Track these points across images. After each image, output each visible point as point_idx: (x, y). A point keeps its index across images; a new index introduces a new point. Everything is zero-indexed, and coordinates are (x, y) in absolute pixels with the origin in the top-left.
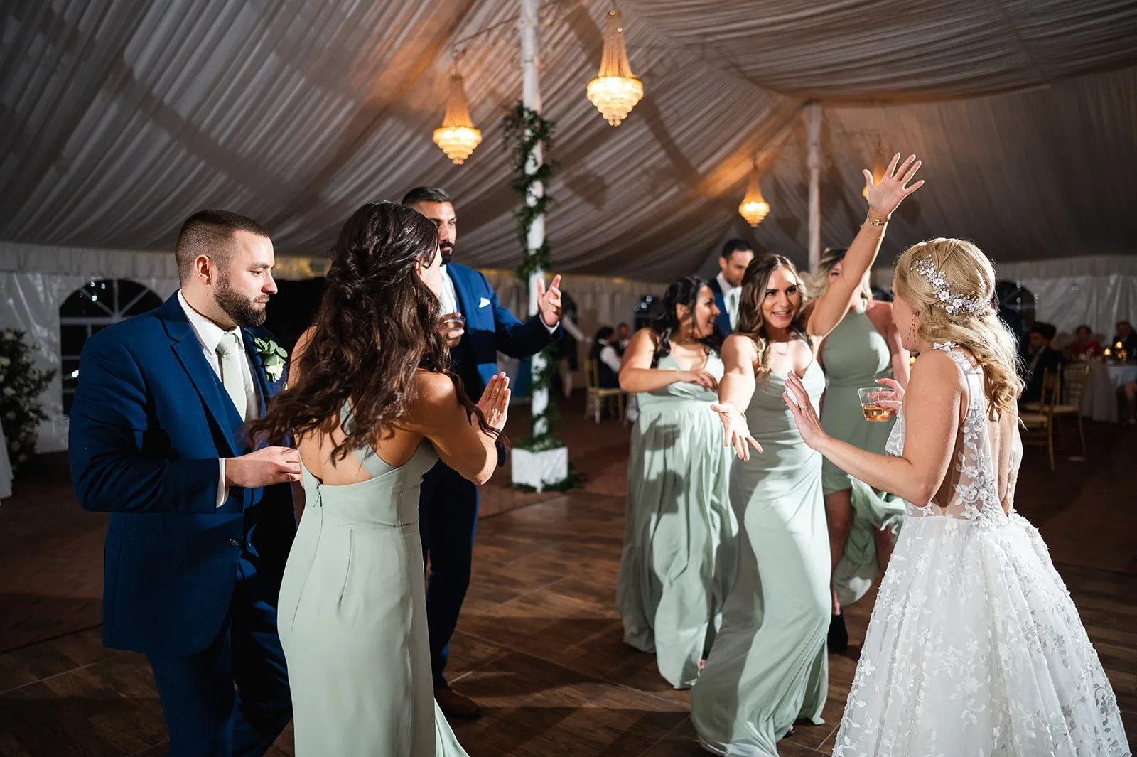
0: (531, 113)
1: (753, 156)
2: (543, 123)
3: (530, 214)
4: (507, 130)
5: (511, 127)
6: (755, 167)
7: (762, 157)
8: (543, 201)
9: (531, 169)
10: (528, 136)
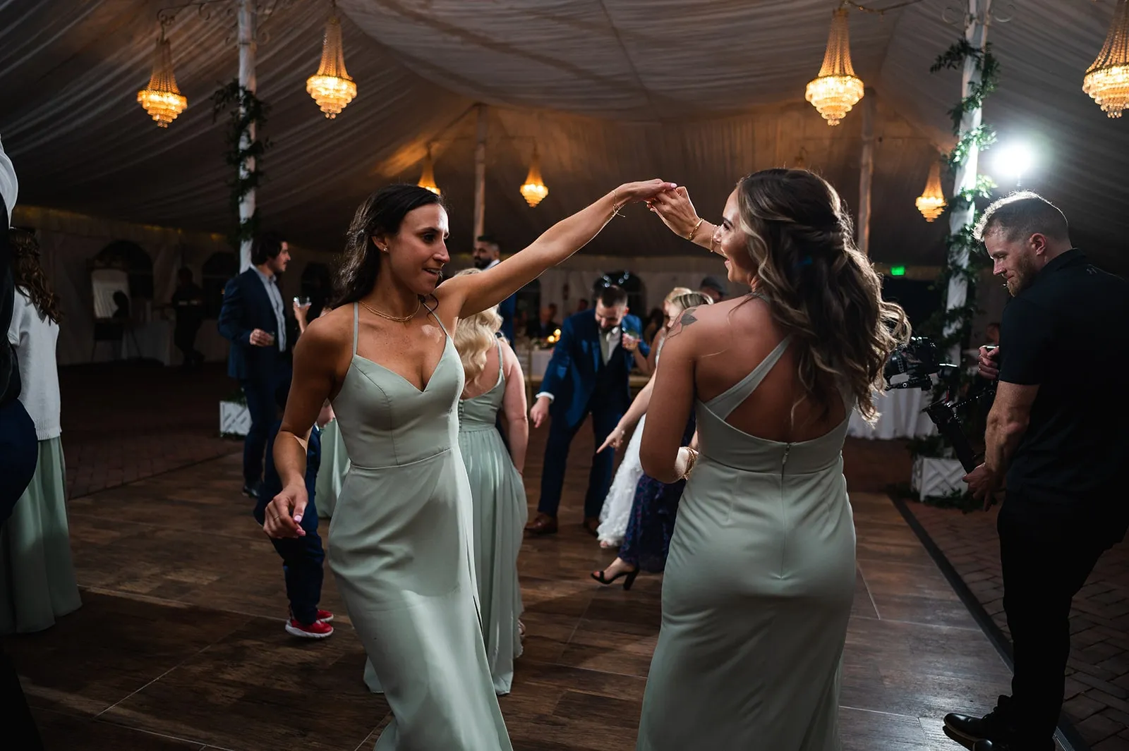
0: (246, 92)
1: (428, 145)
2: (258, 103)
3: (242, 188)
4: (218, 102)
5: (222, 100)
6: (429, 156)
7: (435, 147)
8: (254, 177)
9: (243, 145)
10: (243, 114)
